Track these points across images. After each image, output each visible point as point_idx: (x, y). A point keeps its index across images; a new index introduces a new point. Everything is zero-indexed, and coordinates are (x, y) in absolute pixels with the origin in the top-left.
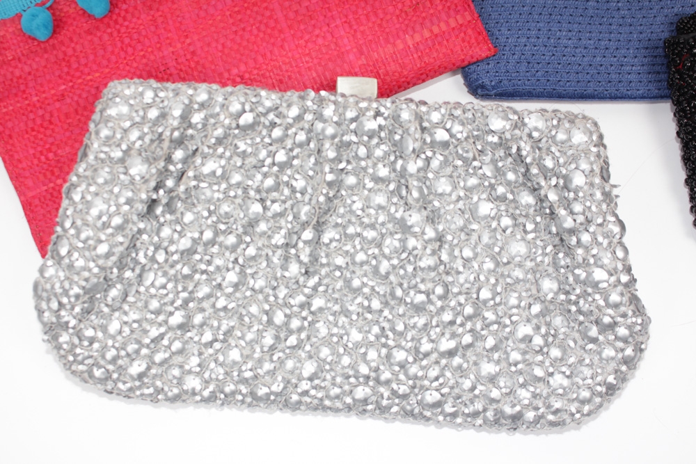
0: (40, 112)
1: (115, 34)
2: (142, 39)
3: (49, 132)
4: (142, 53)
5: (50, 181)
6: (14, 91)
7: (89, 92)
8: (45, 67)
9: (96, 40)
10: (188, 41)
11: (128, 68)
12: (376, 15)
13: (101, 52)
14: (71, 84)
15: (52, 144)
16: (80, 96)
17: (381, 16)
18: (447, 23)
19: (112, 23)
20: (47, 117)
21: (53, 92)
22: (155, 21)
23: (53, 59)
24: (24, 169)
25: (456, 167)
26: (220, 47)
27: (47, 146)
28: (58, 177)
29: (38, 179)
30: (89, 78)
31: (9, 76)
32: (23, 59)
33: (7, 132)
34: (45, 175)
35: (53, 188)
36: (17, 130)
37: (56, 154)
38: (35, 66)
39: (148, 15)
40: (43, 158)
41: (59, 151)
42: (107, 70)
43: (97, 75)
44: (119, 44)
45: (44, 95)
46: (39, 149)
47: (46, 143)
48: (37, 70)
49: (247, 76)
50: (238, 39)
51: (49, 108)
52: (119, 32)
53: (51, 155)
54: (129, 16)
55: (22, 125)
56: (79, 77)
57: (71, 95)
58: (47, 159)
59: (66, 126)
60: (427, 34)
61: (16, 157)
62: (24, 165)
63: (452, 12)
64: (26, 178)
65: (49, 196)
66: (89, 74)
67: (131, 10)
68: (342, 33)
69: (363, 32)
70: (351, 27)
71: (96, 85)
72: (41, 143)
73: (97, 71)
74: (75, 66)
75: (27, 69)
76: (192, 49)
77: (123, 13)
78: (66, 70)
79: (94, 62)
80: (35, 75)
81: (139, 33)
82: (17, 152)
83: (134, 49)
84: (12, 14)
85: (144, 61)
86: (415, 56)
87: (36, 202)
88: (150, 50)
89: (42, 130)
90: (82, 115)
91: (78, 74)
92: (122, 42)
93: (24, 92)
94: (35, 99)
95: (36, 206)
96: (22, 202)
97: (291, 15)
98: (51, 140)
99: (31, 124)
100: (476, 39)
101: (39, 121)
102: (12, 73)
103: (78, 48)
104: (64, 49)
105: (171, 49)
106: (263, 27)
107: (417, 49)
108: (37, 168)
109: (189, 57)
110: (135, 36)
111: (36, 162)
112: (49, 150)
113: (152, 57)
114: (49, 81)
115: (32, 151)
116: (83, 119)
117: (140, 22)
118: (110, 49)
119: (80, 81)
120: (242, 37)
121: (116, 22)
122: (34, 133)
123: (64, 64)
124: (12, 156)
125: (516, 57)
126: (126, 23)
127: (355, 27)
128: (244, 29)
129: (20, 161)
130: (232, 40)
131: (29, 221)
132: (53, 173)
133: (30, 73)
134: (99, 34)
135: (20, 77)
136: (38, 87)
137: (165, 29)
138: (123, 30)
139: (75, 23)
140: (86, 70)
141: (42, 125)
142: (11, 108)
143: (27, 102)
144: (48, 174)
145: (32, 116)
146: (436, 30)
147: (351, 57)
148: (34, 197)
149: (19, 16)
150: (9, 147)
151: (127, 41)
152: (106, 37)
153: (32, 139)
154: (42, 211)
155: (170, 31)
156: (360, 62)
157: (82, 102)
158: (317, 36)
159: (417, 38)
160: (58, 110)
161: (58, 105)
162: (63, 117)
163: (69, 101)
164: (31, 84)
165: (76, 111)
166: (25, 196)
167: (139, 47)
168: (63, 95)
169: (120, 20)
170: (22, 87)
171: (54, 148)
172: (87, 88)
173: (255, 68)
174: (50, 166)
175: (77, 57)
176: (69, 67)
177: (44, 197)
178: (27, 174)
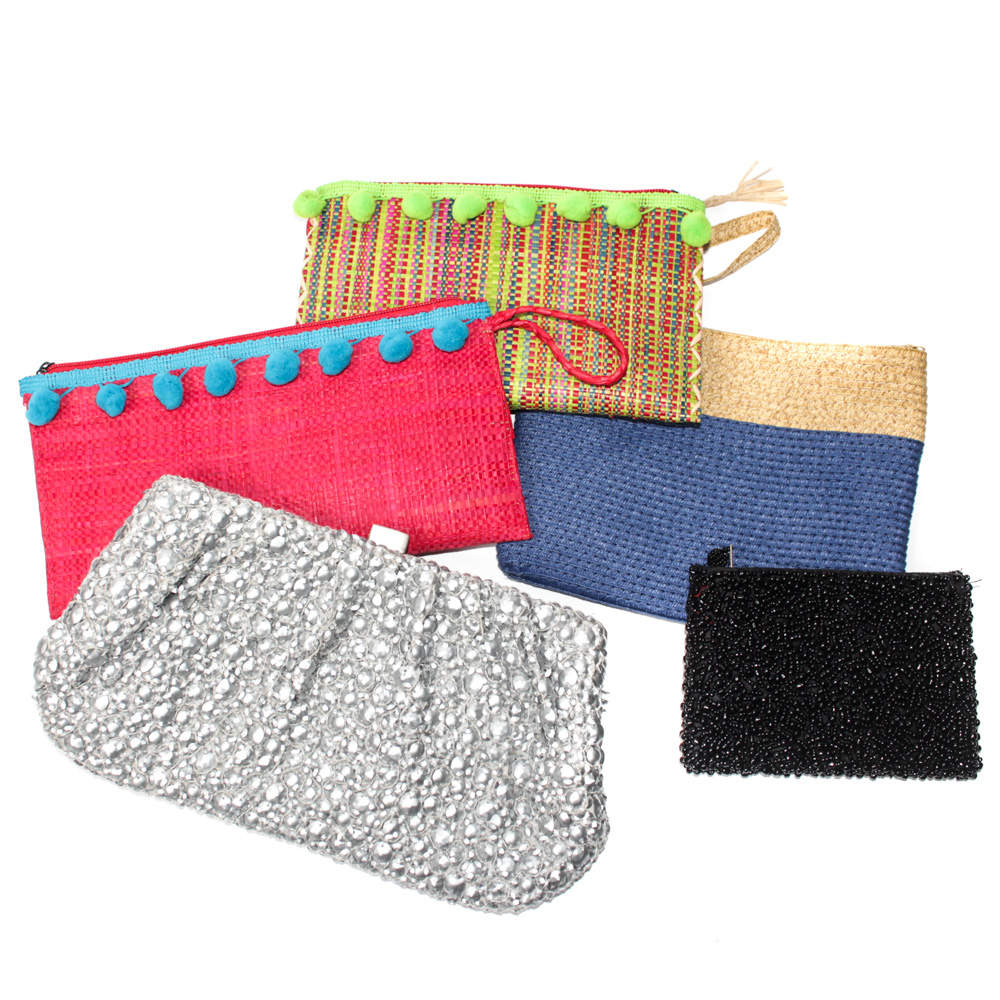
0: (89, 481)
1: (180, 427)
2: (203, 438)
3: (92, 502)
4: (199, 452)
5: (80, 548)
6: (71, 454)
7: (140, 474)
8: (106, 440)
9: (161, 428)
10: (245, 452)
11: (182, 462)
12: (425, 474)
13: (163, 441)
14: (125, 462)
15: (92, 513)
16: (131, 476)
17: (431, 476)
18: (490, 498)
19: (180, 417)
20: (95, 487)
21: (106, 465)
22: (220, 426)
23: (116, 435)
24: (58, 530)
25: (461, 637)
26: (273, 466)
27: (87, 514)
28: (88, 546)
29: (69, 542)
30: (144, 461)
31: (70, 439)
32: (89, 427)
33: (53, 491)
34: (76, 541)
35: (81, 556)
36: (63, 491)
37: (92, 523)
38: (97, 437)
39: (215, 418)
40: (79, 524)
41: (97, 522)
42: (162, 459)
43: (152, 460)
44: (181, 438)
45: (97, 466)
46: (78, 514)
47: (86, 510)
48: (98, 441)
49: (291, 499)
50: (292, 462)
51: (99, 480)
52: (184, 426)
53: (88, 524)
54: (197, 414)
55: (69, 488)
56: (135, 459)
57: (122, 472)
58: (83, 526)
59: (110, 501)
60: (468, 504)
61: (55, 516)
62: (60, 526)
63: (498, 490)
64: (57, 538)
65: (74, 562)
66: (144, 458)
67: (201, 408)
68: (391, 483)
69: (408, 488)
70: (399, 479)
71: (148, 469)
72: (82, 510)
73: (153, 457)
74: (134, 446)
75: (89, 437)
76: (246, 460)
77: (192, 410)
78: (124, 448)
79: (153, 448)
80: (94, 445)
81: (202, 432)
82: (56, 511)
83: (194, 446)
84: (90, 384)
85: (200, 460)
86: (453, 522)
87: (61, 563)
88: (208, 451)
89: (87, 498)
90: (128, 494)
91: (135, 455)
92: (184, 437)
93: (80, 457)
94: (88, 467)
95: (60, 568)
96: (47, 560)
97: (347, 454)
98: (92, 509)
99: (77, 489)
100: (515, 520)
101: (86, 489)
102: (74, 437)
103: (142, 431)
104: (128, 428)
105: (227, 456)
106: (318, 459)
107: (456, 517)
108: (70, 532)
109: (241, 467)
110: (198, 435)
111: (71, 526)
112: (87, 518)
113: (208, 458)
114: (106, 454)
115: (70, 515)
116: (128, 498)
117: (206, 422)
118: (171, 440)
119: (135, 462)
120: (296, 462)
121: (184, 416)
122: (78, 499)
123: (125, 442)
124: (50, 514)
125: (550, 546)
126: (193, 420)
127: (403, 481)
128: (300, 455)
129: (57, 521)
130: (287, 462)
131: (48, 580)
132: (84, 541)
133: (90, 442)
134: (165, 423)
135: (80, 443)
136: (94, 457)
137: (227, 435)
138: (188, 425)
139: (146, 407)
140: (144, 454)
141: (87, 493)
142: (63, 469)
143: (79, 468)
144: (80, 540)
145: (80, 482)
146: (478, 502)
147: (393, 507)
148: (60, 559)
149: (97, 388)
150: (50, 505)
151: (189, 437)
152: (170, 428)
153: (74, 503)
154: (64, 574)
155: (231, 439)
156: (400, 514)
157: (131, 482)
158: (365, 480)
159: (459, 506)
160: (107, 483)
161: (107, 478)
162: (109, 492)
163: (119, 477)
164: (88, 452)
165: (123, 489)
166: (51, 554)
167: (199, 445)
168: (115, 471)
169: (188, 416)
170: (80, 453)
171: (93, 518)
172: (139, 470)
173: (300, 494)
174: (83, 533)
175: (139, 439)
176: (128, 446)
177: (70, 562)
178: (60, 535)
